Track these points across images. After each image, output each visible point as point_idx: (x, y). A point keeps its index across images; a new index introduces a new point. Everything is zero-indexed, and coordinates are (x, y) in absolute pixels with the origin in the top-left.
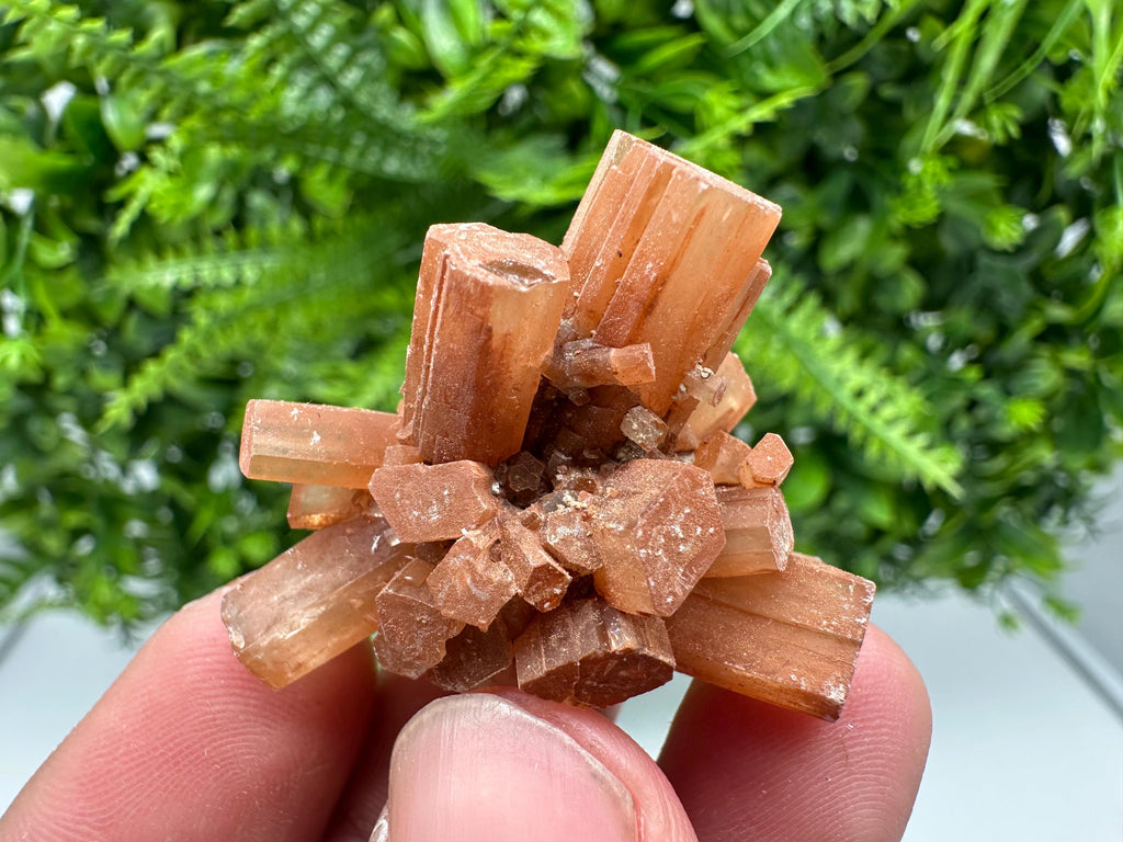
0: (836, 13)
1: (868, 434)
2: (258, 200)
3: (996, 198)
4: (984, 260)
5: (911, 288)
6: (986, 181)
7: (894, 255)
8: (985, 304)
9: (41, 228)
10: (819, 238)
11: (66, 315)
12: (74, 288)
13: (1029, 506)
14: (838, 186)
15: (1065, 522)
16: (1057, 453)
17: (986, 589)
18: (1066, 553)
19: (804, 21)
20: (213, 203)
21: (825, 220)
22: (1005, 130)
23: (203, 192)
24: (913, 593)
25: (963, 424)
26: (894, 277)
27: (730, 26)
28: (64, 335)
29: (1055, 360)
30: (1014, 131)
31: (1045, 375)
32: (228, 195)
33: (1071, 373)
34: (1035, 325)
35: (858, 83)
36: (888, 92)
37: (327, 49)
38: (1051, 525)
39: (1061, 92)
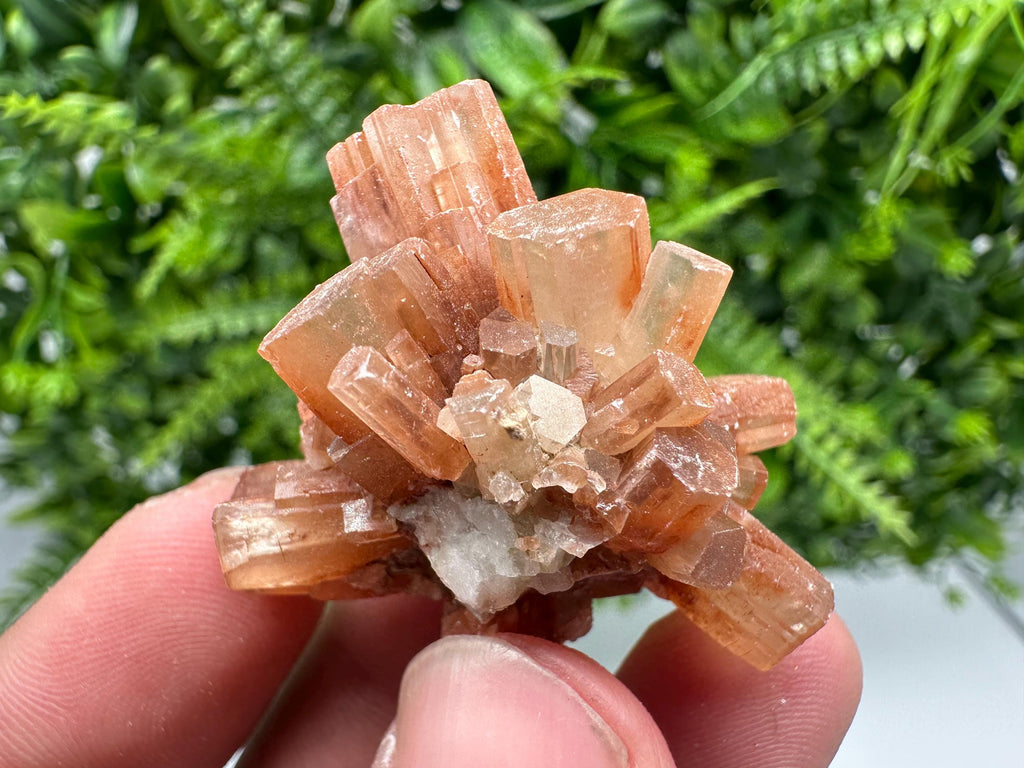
0: (799, 80)
1: (827, 479)
2: (267, 247)
3: (948, 229)
4: (935, 285)
5: (865, 309)
6: (937, 214)
7: (850, 280)
8: (935, 321)
9: (75, 274)
10: (779, 266)
11: (97, 345)
12: (104, 324)
13: (975, 495)
14: (798, 219)
15: (1009, 508)
16: (1001, 446)
17: (934, 567)
18: (1009, 536)
19: (769, 85)
20: (227, 249)
21: (787, 249)
22: (957, 171)
23: (218, 240)
24: (864, 571)
25: (914, 429)
26: (851, 300)
27: (698, 86)
28: (97, 364)
29: (1002, 369)
30: (965, 172)
31: (992, 384)
32: (240, 241)
33: (1016, 381)
34: (984, 340)
35: (818, 130)
36: (847, 137)
37: (329, 123)
38: (995, 509)
39: (1010, 135)
